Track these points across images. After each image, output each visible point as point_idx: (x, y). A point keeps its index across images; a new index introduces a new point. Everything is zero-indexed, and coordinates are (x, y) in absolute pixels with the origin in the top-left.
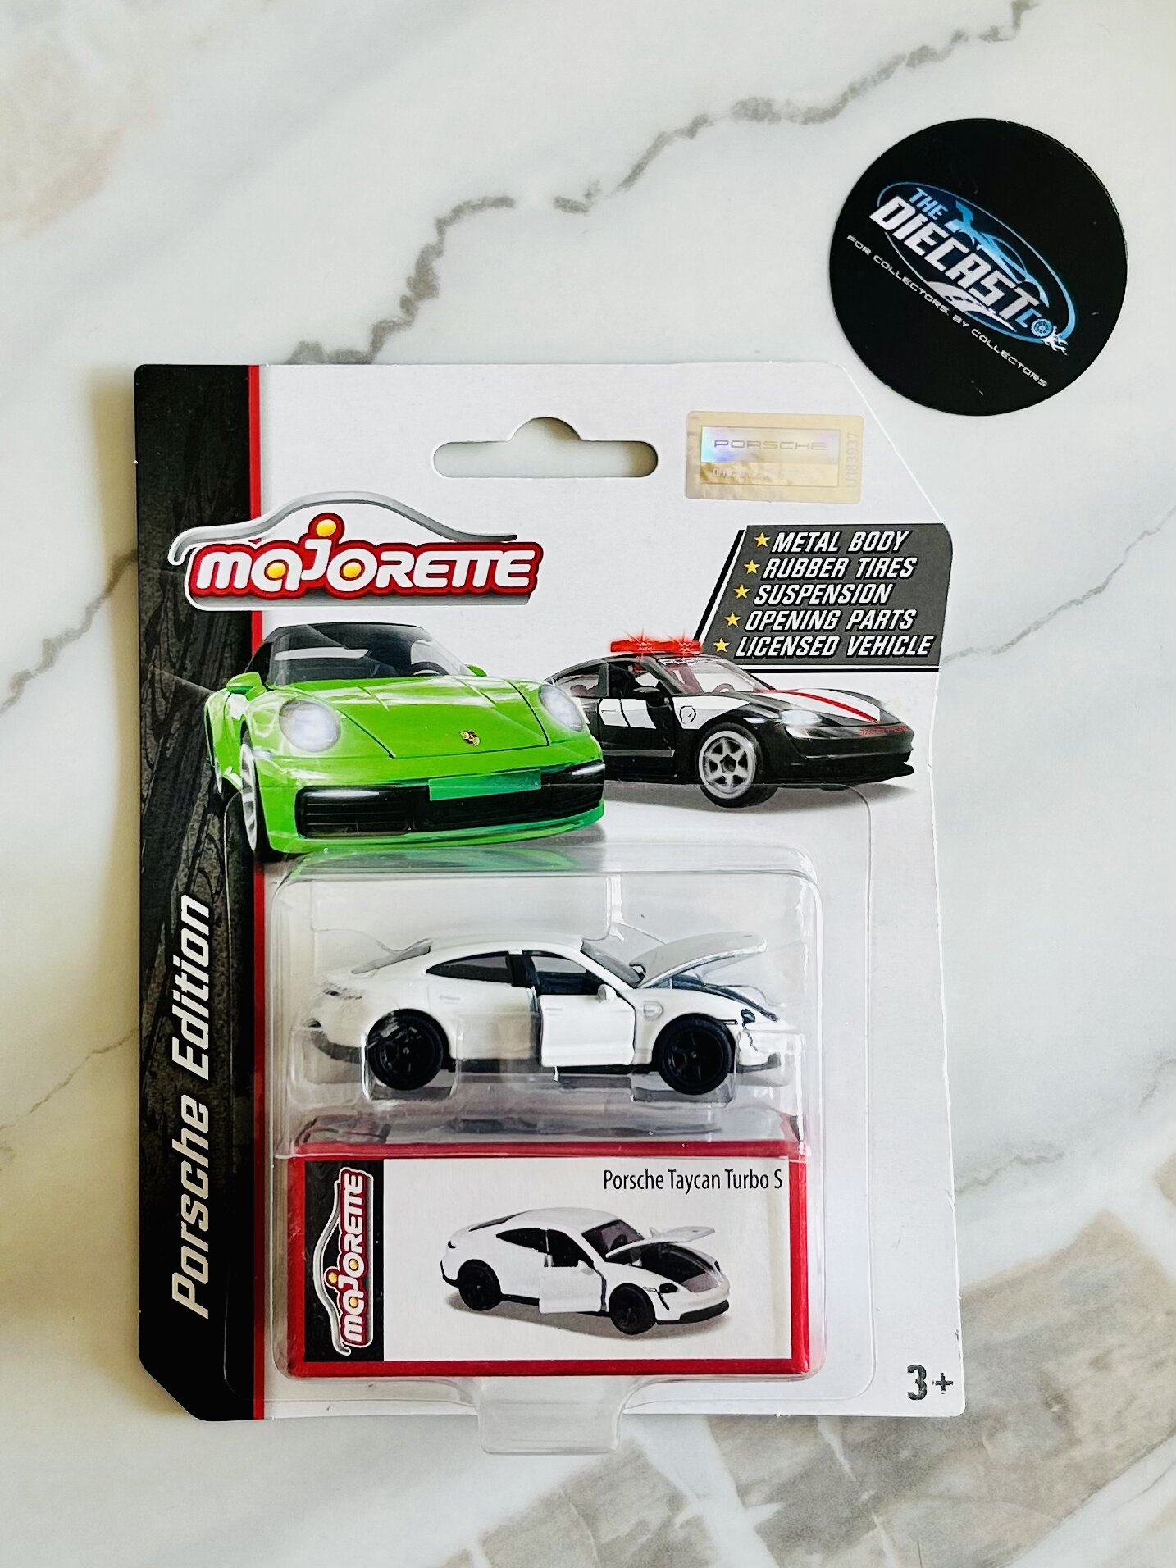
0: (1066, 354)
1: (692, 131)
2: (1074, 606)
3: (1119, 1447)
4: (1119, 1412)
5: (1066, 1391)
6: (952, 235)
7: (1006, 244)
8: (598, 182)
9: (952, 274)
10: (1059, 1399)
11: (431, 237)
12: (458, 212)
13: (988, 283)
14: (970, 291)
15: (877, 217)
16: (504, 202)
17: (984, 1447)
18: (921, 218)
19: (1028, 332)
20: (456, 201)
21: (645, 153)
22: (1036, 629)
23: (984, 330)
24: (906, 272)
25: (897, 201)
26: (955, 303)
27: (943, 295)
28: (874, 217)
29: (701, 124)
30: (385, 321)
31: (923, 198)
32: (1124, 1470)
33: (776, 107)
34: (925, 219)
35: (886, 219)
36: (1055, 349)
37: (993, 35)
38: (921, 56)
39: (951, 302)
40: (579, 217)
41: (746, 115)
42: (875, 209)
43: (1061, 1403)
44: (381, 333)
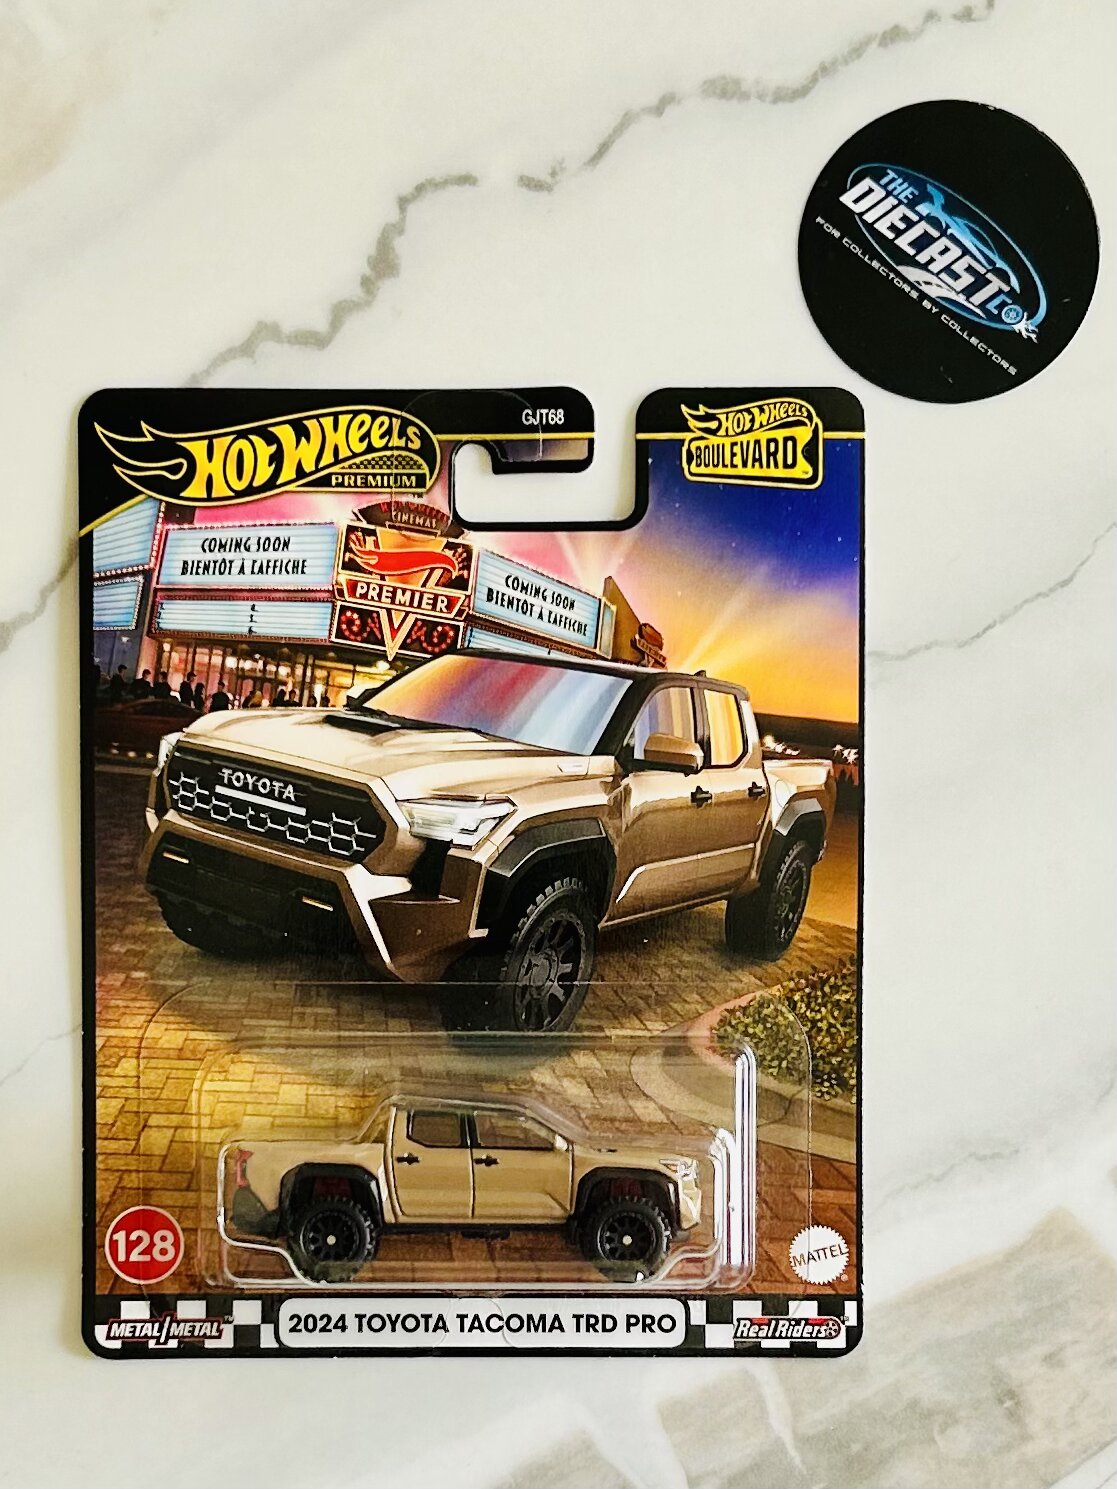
0: (1035, 341)
1: (659, 110)
2: (1041, 599)
3: (1072, 1444)
4: (1072, 1409)
5: (1021, 1385)
6: (922, 218)
7: (977, 229)
8: (563, 160)
9: (922, 258)
10: (1011, 1394)
11: (394, 215)
12: (420, 189)
13: (958, 268)
14: (940, 276)
15: (847, 199)
16: (466, 180)
17: (932, 1440)
18: (892, 201)
19: (998, 319)
20: (421, 179)
21: (611, 131)
22: (1001, 622)
23: (954, 316)
24: (875, 256)
25: (867, 183)
26: (924, 288)
27: (912, 279)
28: (842, 199)
29: (669, 103)
30: (345, 301)
31: (893, 180)
32: (1076, 1467)
33: (744, 87)
34: (896, 202)
35: (856, 201)
36: (1025, 337)
37: (966, 15)
38: (893, 36)
39: (921, 288)
40: (543, 196)
41: (714, 93)
42: (844, 191)
43: (1011, 1399)
44: (340, 313)
